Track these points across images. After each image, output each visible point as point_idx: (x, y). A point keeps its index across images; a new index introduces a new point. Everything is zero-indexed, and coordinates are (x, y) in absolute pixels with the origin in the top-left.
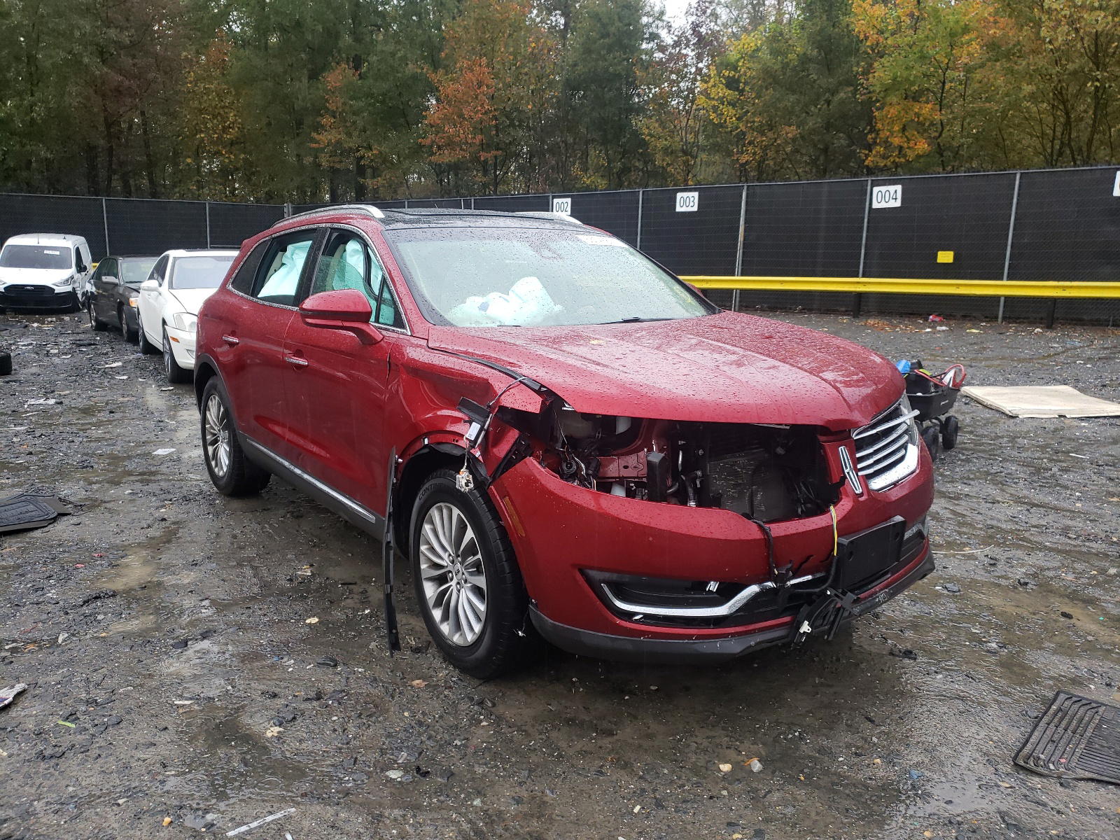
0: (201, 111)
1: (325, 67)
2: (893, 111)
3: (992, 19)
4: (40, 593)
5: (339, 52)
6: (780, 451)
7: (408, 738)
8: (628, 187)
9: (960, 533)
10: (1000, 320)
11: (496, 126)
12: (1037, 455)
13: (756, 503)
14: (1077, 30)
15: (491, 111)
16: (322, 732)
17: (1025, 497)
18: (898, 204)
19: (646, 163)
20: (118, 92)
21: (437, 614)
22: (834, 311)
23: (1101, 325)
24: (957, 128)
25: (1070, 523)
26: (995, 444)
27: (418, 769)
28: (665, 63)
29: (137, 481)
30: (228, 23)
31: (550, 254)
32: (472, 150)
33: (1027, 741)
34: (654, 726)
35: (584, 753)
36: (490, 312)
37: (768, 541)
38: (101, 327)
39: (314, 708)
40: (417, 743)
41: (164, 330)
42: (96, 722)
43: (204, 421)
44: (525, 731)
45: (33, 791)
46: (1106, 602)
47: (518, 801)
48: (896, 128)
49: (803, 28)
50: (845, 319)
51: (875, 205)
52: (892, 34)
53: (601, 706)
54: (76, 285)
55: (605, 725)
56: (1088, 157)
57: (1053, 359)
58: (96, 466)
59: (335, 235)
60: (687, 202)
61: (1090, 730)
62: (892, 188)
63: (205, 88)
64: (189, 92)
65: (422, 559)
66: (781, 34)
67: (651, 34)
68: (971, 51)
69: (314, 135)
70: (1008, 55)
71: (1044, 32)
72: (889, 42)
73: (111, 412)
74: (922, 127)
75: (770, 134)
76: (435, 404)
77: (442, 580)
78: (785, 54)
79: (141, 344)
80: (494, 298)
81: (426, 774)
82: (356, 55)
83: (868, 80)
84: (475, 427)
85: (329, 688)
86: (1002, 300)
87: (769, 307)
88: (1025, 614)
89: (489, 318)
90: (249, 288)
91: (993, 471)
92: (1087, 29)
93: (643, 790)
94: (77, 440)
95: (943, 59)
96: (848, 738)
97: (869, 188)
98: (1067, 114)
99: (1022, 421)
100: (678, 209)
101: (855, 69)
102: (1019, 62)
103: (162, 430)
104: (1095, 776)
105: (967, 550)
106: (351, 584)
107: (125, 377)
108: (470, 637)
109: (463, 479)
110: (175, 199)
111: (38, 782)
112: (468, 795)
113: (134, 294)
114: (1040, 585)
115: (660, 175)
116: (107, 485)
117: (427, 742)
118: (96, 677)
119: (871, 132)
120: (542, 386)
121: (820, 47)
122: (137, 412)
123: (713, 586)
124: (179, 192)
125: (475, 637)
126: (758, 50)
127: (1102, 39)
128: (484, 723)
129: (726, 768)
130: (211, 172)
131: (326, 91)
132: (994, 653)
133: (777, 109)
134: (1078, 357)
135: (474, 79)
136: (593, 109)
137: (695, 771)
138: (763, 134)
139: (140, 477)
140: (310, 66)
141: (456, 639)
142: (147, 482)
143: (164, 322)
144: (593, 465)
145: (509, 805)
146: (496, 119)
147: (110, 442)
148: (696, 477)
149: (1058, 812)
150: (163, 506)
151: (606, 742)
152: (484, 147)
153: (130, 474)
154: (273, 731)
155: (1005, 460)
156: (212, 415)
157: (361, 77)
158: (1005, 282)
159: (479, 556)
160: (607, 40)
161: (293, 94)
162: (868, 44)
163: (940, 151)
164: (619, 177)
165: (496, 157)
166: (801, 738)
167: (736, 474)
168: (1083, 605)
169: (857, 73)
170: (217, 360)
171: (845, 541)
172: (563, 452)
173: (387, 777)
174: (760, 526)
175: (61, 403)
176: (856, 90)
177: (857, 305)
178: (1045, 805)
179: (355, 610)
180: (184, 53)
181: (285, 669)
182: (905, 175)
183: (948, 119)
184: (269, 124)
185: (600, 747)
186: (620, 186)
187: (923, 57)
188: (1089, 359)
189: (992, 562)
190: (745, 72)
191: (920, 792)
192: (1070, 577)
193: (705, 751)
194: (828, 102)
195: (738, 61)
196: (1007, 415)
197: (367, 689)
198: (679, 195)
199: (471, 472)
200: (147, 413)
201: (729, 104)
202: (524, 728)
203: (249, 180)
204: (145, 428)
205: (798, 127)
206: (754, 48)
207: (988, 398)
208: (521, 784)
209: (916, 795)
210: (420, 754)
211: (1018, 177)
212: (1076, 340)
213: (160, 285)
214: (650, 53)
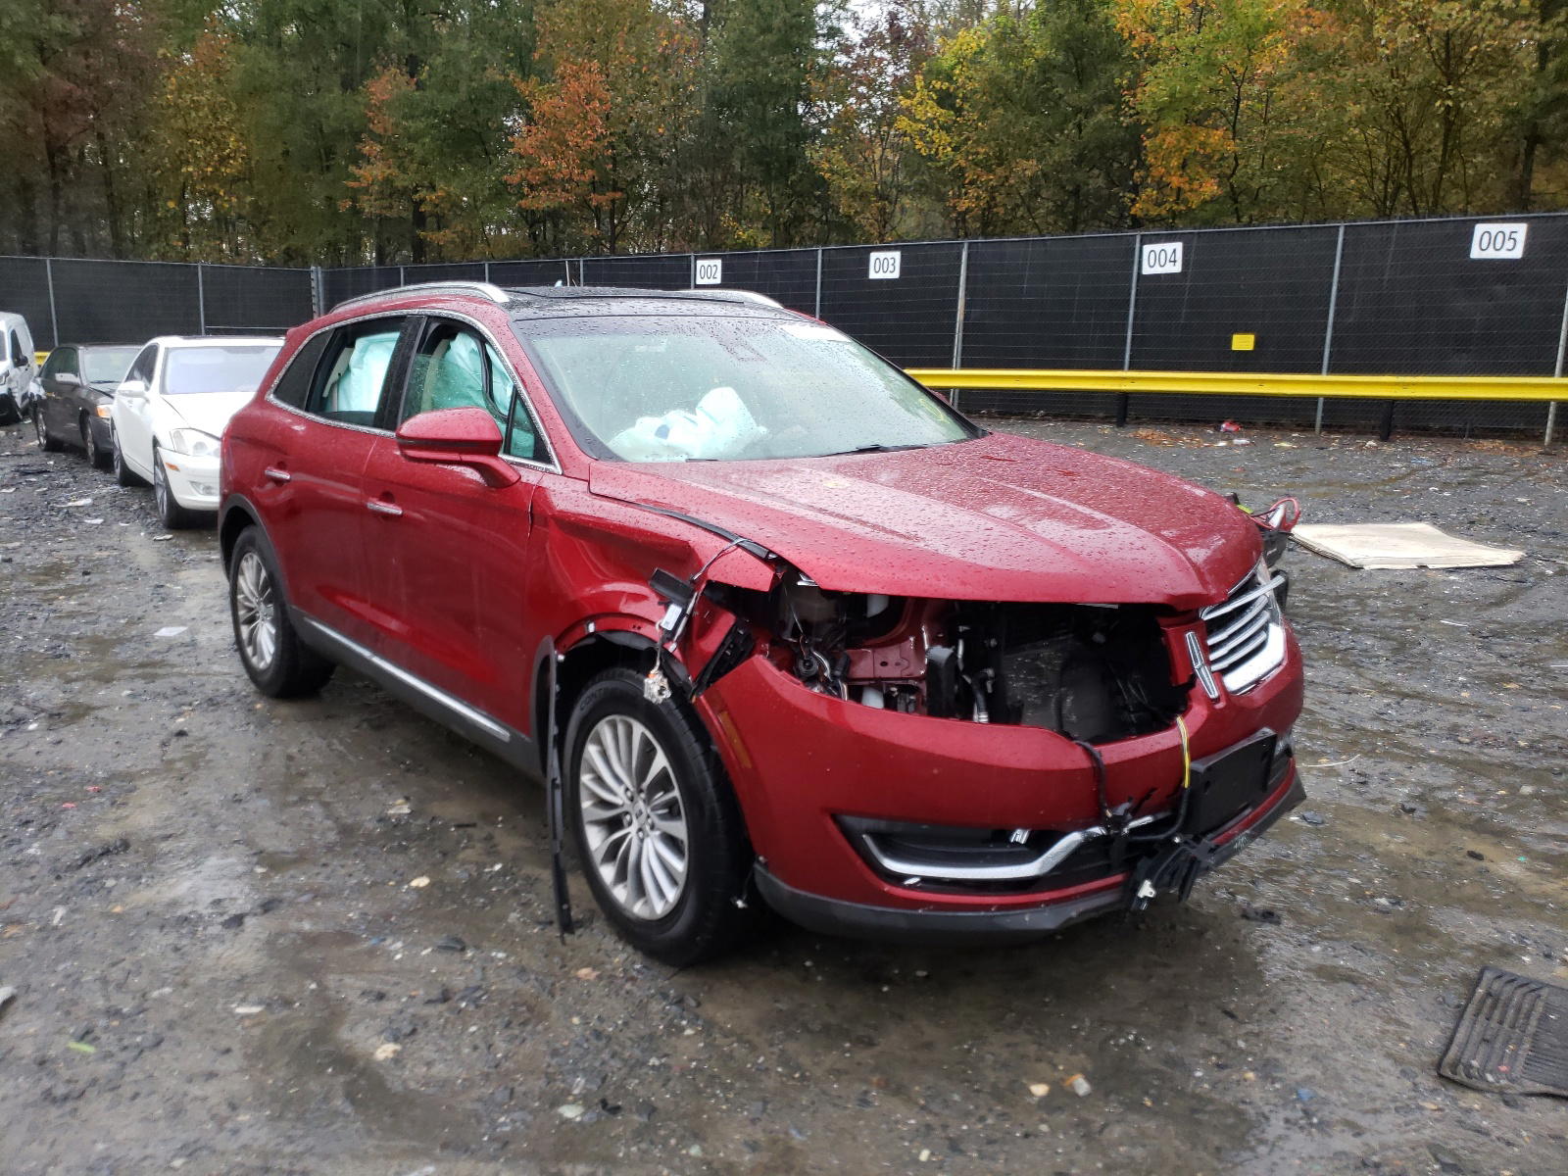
0: (187, 134)
1: (367, 72)
2: (1171, 139)
3: (1303, 13)
4: (15, 848)
5: (386, 51)
6: (1099, 637)
7: (582, 1056)
8: (800, 244)
9: (1311, 738)
10: (1318, 429)
11: (613, 158)
12: (1398, 622)
13: (1064, 712)
14: (1422, 29)
15: (605, 137)
16: (457, 1050)
17: (1390, 684)
18: (1177, 268)
19: (825, 210)
20: (66, 106)
21: (607, 873)
22: (1088, 417)
23: (1454, 436)
24: (1256, 163)
25: (1460, 721)
26: (1337, 608)
27: (604, 1103)
28: (851, 70)
29: (137, 676)
30: (222, 7)
31: (750, 354)
32: (578, 191)
33: (1451, 1040)
34: (931, 1032)
35: (838, 1073)
36: (673, 439)
37: (1098, 772)
38: (53, 446)
39: (440, 1015)
40: (597, 1064)
41: (156, 453)
42: (126, 1042)
43: (235, 589)
44: (748, 1042)
45: (44, 1149)
46: (1525, 834)
47: (754, 1146)
48: (1174, 163)
49: (1044, 22)
50: (1107, 429)
51: (1146, 271)
52: (1169, 32)
53: (850, 1001)
54: (13, 385)
55: (861, 1031)
56: (1435, 204)
57: (1397, 484)
58: (73, 655)
59: (434, 326)
60: (885, 265)
61: (1533, 1022)
62: (1169, 247)
63: (193, 101)
64: (169, 106)
65: (583, 794)
66: (1014, 31)
67: (831, 28)
68: (1273, 58)
69: (352, 168)
70: (1327, 63)
71: (1378, 31)
72: (1164, 43)
73: (86, 573)
74: (1208, 161)
75: (999, 171)
76: (604, 574)
77: (614, 824)
78: (1018, 57)
79: (118, 471)
80: (675, 418)
81: (616, 1110)
82: (411, 56)
83: (1134, 96)
84: (675, 611)
85: (459, 982)
86: (1321, 400)
87: (999, 413)
88: (1419, 854)
89: (669, 448)
90: (302, 399)
91: (1341, 647)
92: (1437, 27)
93: (929, 1127)
94: (41, 616)
95: (1236, 67)
96: (1203, 1042)
97: (1138, 245)
98: (1407, 144)
99: (1370, 573)
100: (873, 275)
101: (1117, 81)
102: (1343, 72)
103: (163, 600)
104: (1551, 1090)
105: (1324, 763)
106: (468, 826)
107: (99, 521)
108: (660, 908)
109: (654, 686)
110: (153, 259)
111: (50, 1138)
112: (681, 1139)
113: (104, 399)
114: (1431, 812)
115: (846, 228)
116: (93, 684)
117: (612, 1063)
118: (116, 974)
119: (1137, 167)
120: (771, 552)
121: (1068, 49)
122: (123, 574)
123: (1020, 836)
124: (157, 250)
125: (669, 908)
126: (982, 52)
127: (1457, 41)
128: (689, 1032)
129: (1040, 1090)
130: (202, 221)
131: (368, 106)
132: (1385, 912)
133: (1010, 136)
134: (1431, 481)
135: (581, 90)
136: (751, 134)
137: (998, 1095)
138: (991, 171)
139: (140, 671)
140: (344, 70)
141: (638, 909)
142: (152, 678)
143: (156, 443)
144: (842, 661)
145: (740, 1153)
146: (613, 148)
147: (90, 618)
148: (986, 678)
149: (1509, 1144)
150: (180, 714)
151: (865, 1056)
152: (594, 186)
153: (124, 665)
154: (385, 1051)
155: (1355, 631)
156: (248, 582)
157: (420, 86)
158: (1324, 377)
159: (676, 793)
160: (769, 37)
161: (320, 109)
162: (1135, 45)
163: (1233, 195)
164: (787, 229)
165: (613, 201)
166: (1137, 1043)
167: (1038, 672)
168: (1496, 840)
169: (1121, 86)
170: (257, 503)
171: (1201, 767)
172: (797, 644)
173: (561, 1115)
174: (1086, 749)
175: (9, 561)
176: (1118, 109)
177: (1124, 409)
178: (1486, 1133)
179: (481, 865)
180: (161, 51)
181: (390, 955)
182: (1185, 228)
183: (1244, 151)
184: (286, 153)
185: (859, 1064)
186: (790, 242)
187: (1211, 65)
188: (1445, 485)
189: (1362, 779)
190: (964, 83)
191: (1315, 1120)
192: (1471, 800)
193: (1005, 1065)
194: (1079, 127)
195: (953, 68)
196: (1348, 566)
197: (512, 984)
198: (874, 256)
199: (665, 675)
200: (138, 575)
201: (942, 128)
202: (746, 1037)
203: (258, 233)
204: (138, 597)
205: (1039, 160)
206: (976, 49)
207: (1318, 541)
208: (754, 1121)
209: (1312, 1125)
210: (604, 1080)
211: (1341, 231)
212: (1424, 456)
213: (147, 389)
214: (829, 55)
